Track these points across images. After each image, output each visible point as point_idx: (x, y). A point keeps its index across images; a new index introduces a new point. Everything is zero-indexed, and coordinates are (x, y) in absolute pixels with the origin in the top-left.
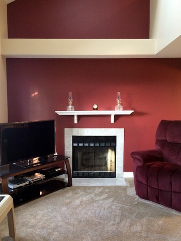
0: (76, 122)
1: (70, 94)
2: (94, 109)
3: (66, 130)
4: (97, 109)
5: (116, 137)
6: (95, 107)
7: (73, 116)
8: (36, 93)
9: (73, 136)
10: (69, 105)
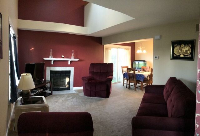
0: (52, 63)
1: (51, 50)
2: (62, 58)
3: (47, 68)
4: (63, 58)
5: (70, 71)
6: (63, 56)
7: (51, 61)
8: (33, 48)
9: (51, 71)
10: (50, 55)
